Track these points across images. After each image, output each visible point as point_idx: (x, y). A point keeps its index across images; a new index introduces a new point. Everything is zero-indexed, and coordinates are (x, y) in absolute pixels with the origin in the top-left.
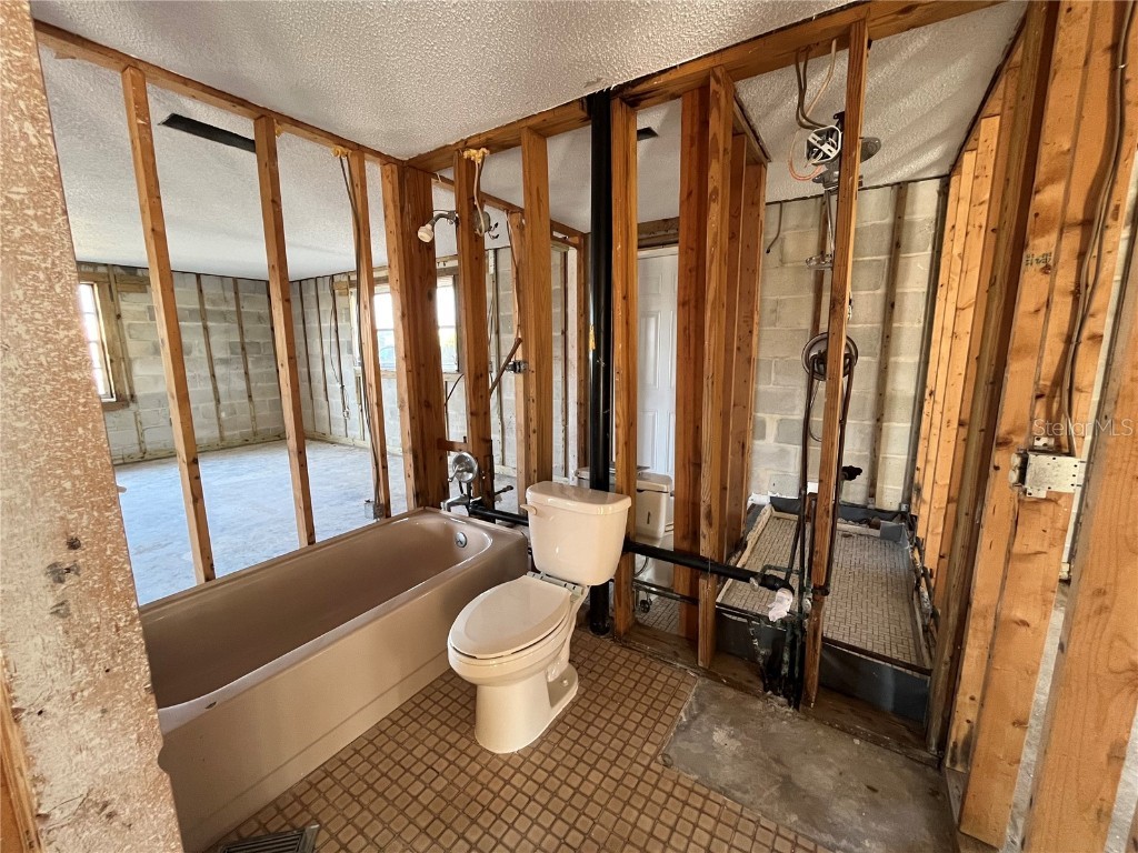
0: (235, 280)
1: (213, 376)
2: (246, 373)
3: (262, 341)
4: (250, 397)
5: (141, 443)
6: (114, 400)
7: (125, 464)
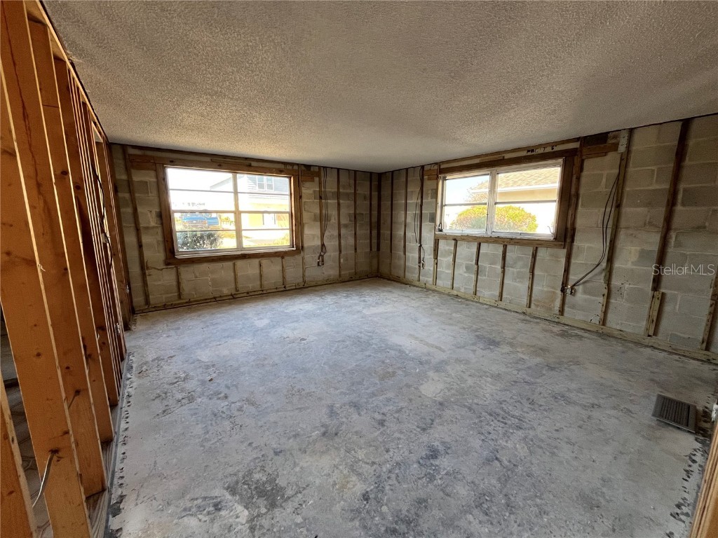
0: (355, 171)
1: (340, 235)
2: (355, 234)
3: (364, 213)
4: (356, 249)
5: (304, 276)
6: (295, 249)
7: (296, 289)
